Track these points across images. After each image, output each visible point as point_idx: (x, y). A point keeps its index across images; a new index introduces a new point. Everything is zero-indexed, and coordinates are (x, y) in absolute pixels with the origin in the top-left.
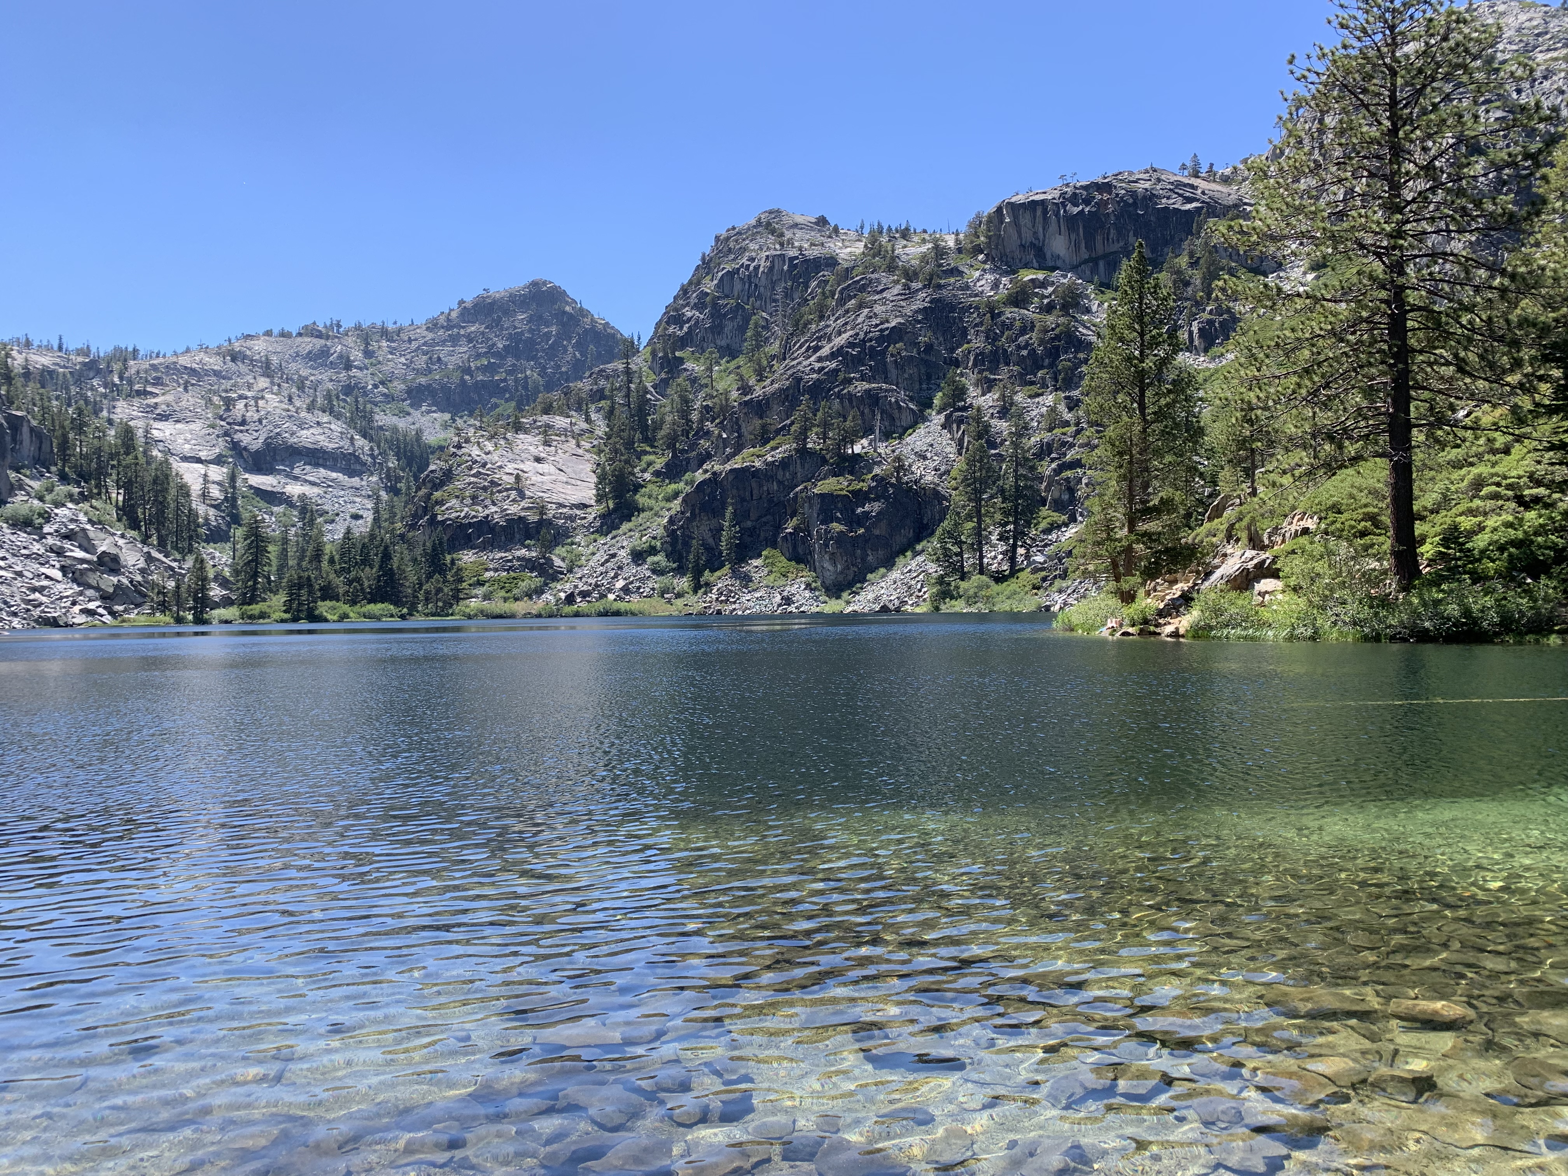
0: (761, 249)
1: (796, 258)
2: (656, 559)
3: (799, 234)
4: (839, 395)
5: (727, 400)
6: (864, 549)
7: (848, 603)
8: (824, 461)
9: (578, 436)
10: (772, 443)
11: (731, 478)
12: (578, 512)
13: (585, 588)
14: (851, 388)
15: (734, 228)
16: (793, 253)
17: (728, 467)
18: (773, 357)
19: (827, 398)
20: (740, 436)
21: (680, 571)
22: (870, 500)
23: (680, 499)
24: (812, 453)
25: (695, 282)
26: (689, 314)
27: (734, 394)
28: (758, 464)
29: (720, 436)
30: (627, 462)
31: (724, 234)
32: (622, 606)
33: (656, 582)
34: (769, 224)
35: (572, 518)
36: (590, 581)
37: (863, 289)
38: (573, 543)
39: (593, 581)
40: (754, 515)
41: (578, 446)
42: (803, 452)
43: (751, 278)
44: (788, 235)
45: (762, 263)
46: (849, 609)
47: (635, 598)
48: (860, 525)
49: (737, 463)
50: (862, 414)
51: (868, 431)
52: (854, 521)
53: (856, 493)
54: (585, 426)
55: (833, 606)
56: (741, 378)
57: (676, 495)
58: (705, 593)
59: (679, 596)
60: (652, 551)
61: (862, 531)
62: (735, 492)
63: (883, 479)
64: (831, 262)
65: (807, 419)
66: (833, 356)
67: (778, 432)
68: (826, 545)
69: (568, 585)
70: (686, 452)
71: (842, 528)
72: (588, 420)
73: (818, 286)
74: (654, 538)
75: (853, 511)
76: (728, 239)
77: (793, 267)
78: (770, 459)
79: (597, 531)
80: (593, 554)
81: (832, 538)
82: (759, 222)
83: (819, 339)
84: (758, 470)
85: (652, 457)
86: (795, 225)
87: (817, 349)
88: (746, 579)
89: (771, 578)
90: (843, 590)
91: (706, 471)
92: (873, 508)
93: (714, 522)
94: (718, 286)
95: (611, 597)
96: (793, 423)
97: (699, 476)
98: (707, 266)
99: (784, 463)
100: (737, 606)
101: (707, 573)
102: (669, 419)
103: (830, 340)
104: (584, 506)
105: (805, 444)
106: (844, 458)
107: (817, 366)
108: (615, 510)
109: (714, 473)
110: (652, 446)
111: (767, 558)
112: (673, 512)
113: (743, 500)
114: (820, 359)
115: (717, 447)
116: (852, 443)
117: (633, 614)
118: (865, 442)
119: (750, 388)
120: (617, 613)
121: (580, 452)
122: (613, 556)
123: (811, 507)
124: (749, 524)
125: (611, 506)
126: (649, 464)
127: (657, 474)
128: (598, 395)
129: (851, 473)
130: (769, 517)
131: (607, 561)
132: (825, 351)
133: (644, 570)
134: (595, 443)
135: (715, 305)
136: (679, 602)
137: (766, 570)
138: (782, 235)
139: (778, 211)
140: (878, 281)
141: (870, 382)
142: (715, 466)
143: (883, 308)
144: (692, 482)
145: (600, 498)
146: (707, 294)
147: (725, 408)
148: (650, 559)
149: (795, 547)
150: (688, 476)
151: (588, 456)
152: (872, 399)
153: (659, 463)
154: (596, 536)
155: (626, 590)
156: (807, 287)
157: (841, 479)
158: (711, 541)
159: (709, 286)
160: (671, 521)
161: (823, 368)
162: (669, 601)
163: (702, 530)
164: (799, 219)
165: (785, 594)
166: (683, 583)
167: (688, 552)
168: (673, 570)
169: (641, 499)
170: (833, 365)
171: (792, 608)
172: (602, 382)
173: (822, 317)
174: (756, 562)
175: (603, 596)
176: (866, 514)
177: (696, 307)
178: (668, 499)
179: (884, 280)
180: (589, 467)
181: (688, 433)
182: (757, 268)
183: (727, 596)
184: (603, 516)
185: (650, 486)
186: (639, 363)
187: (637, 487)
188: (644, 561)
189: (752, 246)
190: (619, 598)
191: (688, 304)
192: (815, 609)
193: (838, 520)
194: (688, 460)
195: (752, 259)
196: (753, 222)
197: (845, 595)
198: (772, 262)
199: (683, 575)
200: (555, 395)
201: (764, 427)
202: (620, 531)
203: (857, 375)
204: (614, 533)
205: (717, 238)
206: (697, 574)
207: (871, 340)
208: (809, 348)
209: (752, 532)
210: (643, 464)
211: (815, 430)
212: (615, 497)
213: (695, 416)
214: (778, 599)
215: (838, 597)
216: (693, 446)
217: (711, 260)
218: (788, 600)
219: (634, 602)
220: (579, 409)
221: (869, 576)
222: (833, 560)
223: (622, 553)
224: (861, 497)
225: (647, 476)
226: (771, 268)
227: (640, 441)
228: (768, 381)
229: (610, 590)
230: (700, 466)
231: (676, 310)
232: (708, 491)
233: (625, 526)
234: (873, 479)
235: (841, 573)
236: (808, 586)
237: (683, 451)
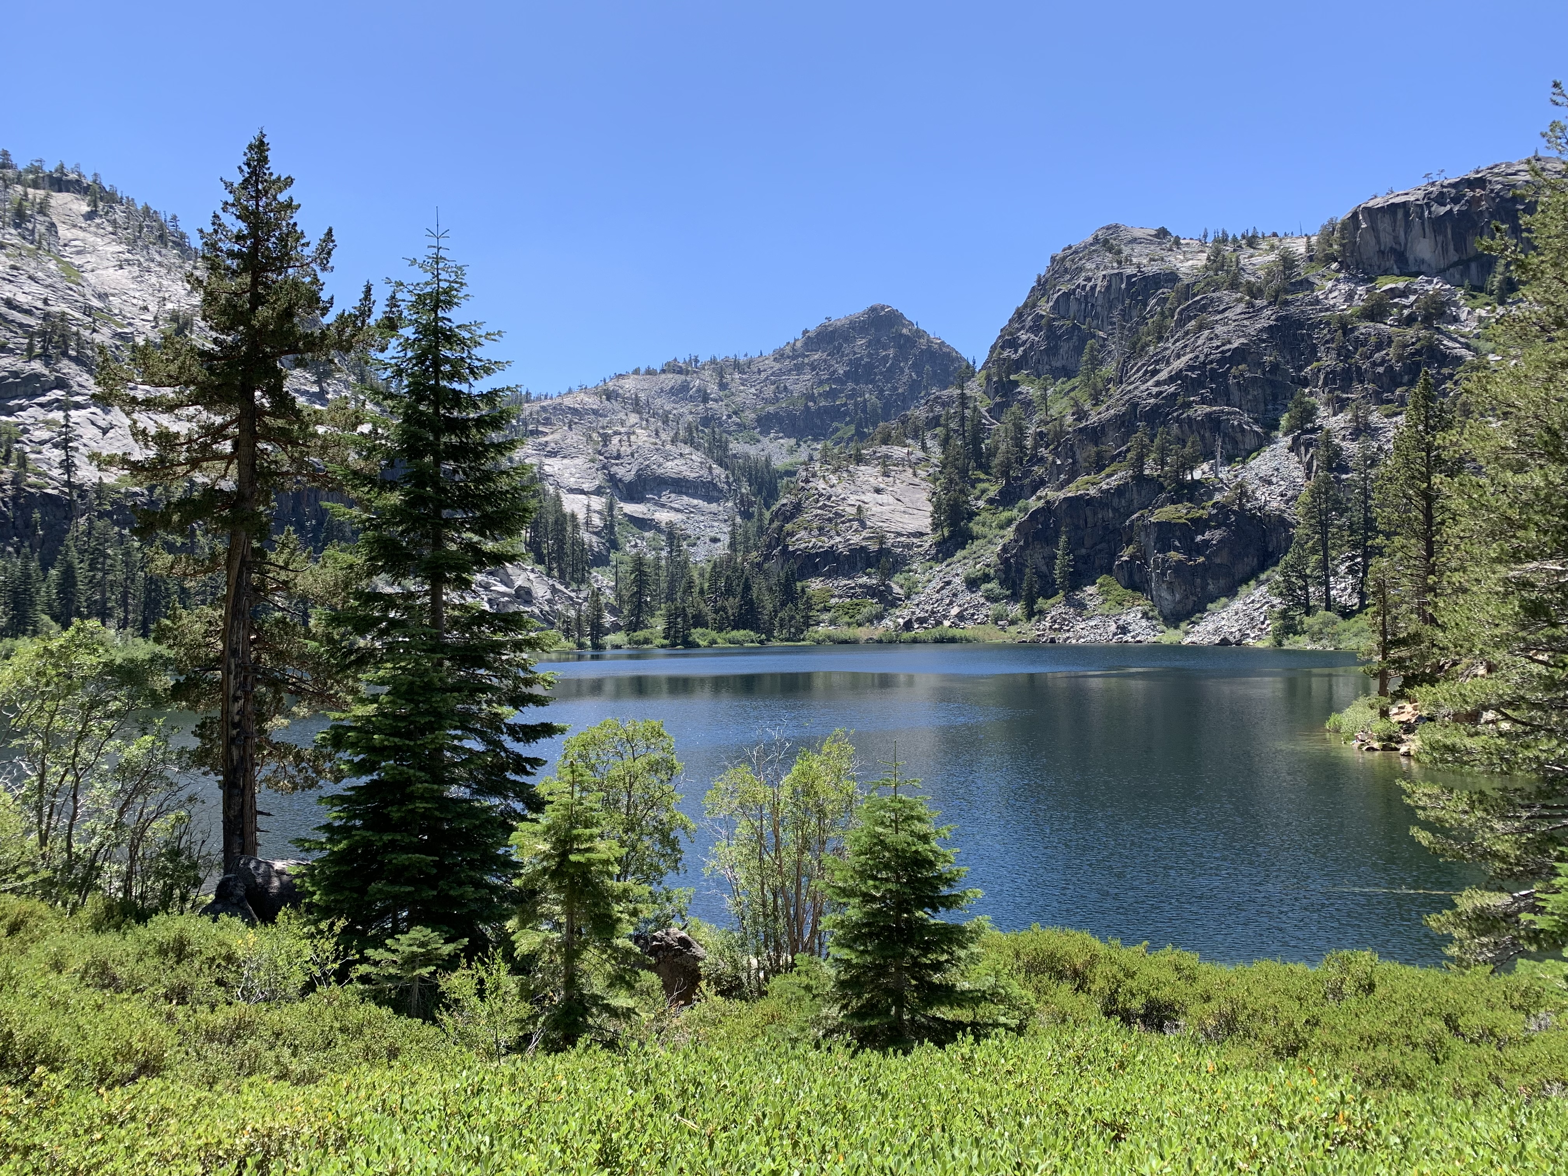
0: (1098, 268)
1: (1135, 275)
2: (989, 586)
3: (1138, 248)
4: (1177, 420)
5: (1061, 425)
6: (1204, 579)
7: (1187, 633)
8: (1162, 488)
9: (914, 465)
10: (1108, 470)
11: (1064, 506)
12: (915, 540)
13: (922, 615)
14: (1191, 412)
15: (1070, 247)
16: (1130, 270)
17: (1061, 495)
18: (1109, 380)
19: (1164, 423)
20: (1074, 463)
21: (1014, 598)
22: (1210, 528)
23: (1014, 526)
24: (1150, 480)
25: (1031, 304)
26: (1024, 337)
27: (1069, 419)
28: (1092, 492)
29: (1054, 462)
30: (962, 491)
31: (1060, 253)
32: (957, 632)
33: (991, 609)
34: (1106, 241)
35: (909, 547)
36: (927, 607)
37: (1204, 309)
38: (910, 571)
39: (930, 608)
40: (1088, 542)
41: (915, 475)
42: (1140, 479)
43: (1088, 298)
44: (1126, 251)
45: (1099, 283)
46: (1187, 641)
47: (969, 625)
48: (1200, 553)
49: (1070, 491)
50: (1203, 438)
51: (1208, 455)
52: (1193, 549)
53: (1195, 521)
54: (921, 454)
55: (1170, 636)
56: (1076, 404)
57: (1009, 522)
58: (1039, 621)
59: (1013, 623)
60: (986, 578)
61: (1201, 559)
62: (1068, 520)
63: (1224, 506)
64: (1172, 277)
65: (1144, 446)
66: (1171, 380)
67: (1113, 459)
68: (1163, 574)
69: (906, 612)
70: (1020, 479)
71: (1181, 557)
72: (924, 448)
73: (1157, 304)
74: (988, 566)
75: (1193, 539)
76: (1063, 259)
77: (1130, 285)
78: (1105, 487)
79: (932, 559)
80: (929, 581)
81: (1170, 568)
82: (1096, 240)
83: (1157, 362)
84: (1092, 498)
85: (986, 485)
86: (1134, 240)
87: (1155, 372)
88: (1081, 606)
89: (1107, 606)
90: (1181, 620)
91: (1039, 498)
92: (1214, 536)
93: (1047, 551)
94: (1053, 308)
95: (947, 623)
96: (1128, 450)
97: (1034, 503)
98: (1042, 287)
99: (1120, 491)
100: (1071, 634)
101: (1040, 600)
102: (1003, 447)
103: (1168, 363)
104: (922, 534)
105: (1142, 471)
106: (1182, 485)
107: (1155, 390)
108: (950, 537)
109: (1048, 502)
110: (987, 473)
111: (1101, 585)
112: (1006, 540)
113: (1077, 527)
114: (1158, 384)
115: (1051, 474)
116: (1192, 469)
117: (968, 641)
118: (1205, 467)
119: (1085, 413)
120: (952, 640)
121: (917, 481)
122: (948, 583)
123: (1147, 535)
124: (1083, 551)
125: (946, 534)
126: (983, 492)
127: (991, 501)
128: (934, 422)
129: (1190, 500)
130: (1104, 545)
131: (942, 588)
132: (1163, 375)
133: (978, 597)
134: (931, 471)
135: (1050, 327)
136: (1013, 629)
137: (1101, 599)
138: (1119, 252)
139: (1117, 227)
140: (1220, 299)
141: (1211, 405)
142: (1049, 493)
143: (1225, 329)
144: (1025, 510)
145: (936, 526)
146: (1042, 316)
147: (1060, 433)
148: (984, 587)
149: (1131, 575)
150: (1021, 503)
151: (924, 484)
152: (1214, 423)
153: (993, 491)
154: (933, 563)
155: (960, 617)
156: (1145, 305)
157: (1180, 506)
158: (1044, 569)
159: (1045, 308)
160: (1005, 549)
161: (1161, 392)
162: (1003, 629)
163: (1035, 558)
164: (1138, 233)
165: (1121, 623)
166: (1016, 610)
167: (1022, 580)
168: (1006, 597)
169: (975, 527)
170: (1172, 389)
171: (1128, 638)
172: (938, 409)
173: (1160, 339)
174: (1090, 590)
175: (939, 623)
176: (1206, 543)
177: (1031, 330)
178: (1002, 527)
179: (1226, 299)
180: (925, 495)
181: (1021, 459)
182: (1093, 288)
183: (1060, 624)
184: (938, 544)
185: (984, 514)
186: (974, 388)
187: (971, 515)
188: (978, 588)
189: (1089, 265)
190: (954, 625)
191: (1023, 328)
192: (1152, 639)
193: (1176, 549)
194: (1022, 487)
195: (1089, 279)
196: (1090, 239)
197: (1183, 625)
198: (1110, 281)
199: (1017, 602)
200: (894, 423)
201: (1099, 454)
202: (955, 559)
203: (1197, 398)
204: (949, 560)
205: (1053, 259)
206: (1030, 602)
207: (1211, 362)
208: (1146, 372)
209: (1086, 559)
210: (977, 492)
211: (1153, 456)
212: (950, 525)
213: (1029, 443)
214: (1113, 628)
215: (1177, 627)
216: (1027, 473)
217: (1046, 281)
218: (1123, 629)
219: (969, 629)
220: (915, 437)
221: (1210, 606)
222: (1171, 589)
223: (957, 580)
224: (1201, 525)
225: (981, 503)
226: (1108, 288)
227: (975, 469)
228: (1103, 407)
229: (945, 617)
230: (1034, 492)
231: (1011, 334)
232: (1041, 520)
233: (960, 554)
234: (1213, 506)
235: (1180, 602)
236: (1145, 615)
237: (1016, 478)
